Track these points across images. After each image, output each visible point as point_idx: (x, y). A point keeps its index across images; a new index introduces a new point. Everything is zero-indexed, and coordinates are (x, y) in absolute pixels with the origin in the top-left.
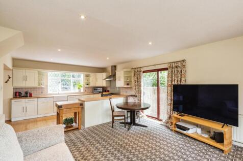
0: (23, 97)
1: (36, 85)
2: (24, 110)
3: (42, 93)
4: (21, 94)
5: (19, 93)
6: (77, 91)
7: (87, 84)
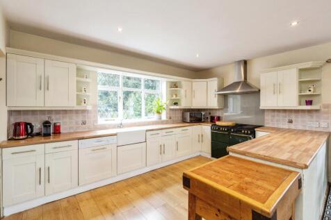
0: (38, 134)
1: (72, 104)
2: (43, 176)
3: (84, 123)
4: (32, 127)
5: (26, 124)
6: (155, 117)
7: (176, 104)
